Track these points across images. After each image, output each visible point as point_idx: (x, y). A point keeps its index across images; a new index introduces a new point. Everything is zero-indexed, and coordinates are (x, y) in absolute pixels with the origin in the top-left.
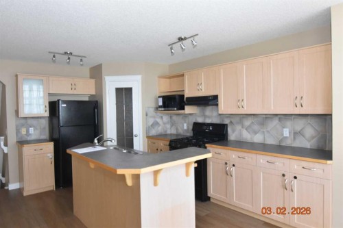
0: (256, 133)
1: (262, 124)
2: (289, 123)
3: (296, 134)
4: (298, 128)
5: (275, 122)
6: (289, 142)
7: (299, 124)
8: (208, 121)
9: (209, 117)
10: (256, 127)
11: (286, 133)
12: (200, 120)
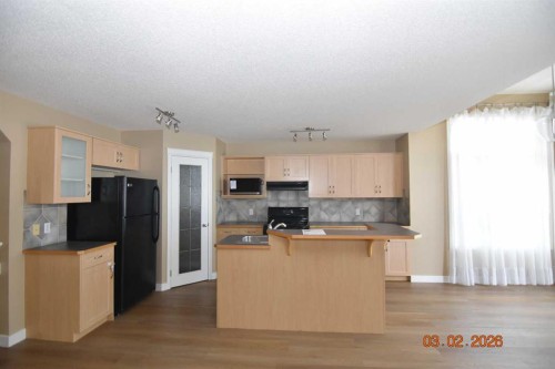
0: (333, 213)
1: (339, 206)
2: (359, 205)
3: (365, 212)
4: (366, 208)
5: (350, 204)
6: (360, 219)
7: (367, 205)
8: (282, 205)
9: (284, 202)
10: (333, 209)
11: (358, 212)
12: (273, 205)
